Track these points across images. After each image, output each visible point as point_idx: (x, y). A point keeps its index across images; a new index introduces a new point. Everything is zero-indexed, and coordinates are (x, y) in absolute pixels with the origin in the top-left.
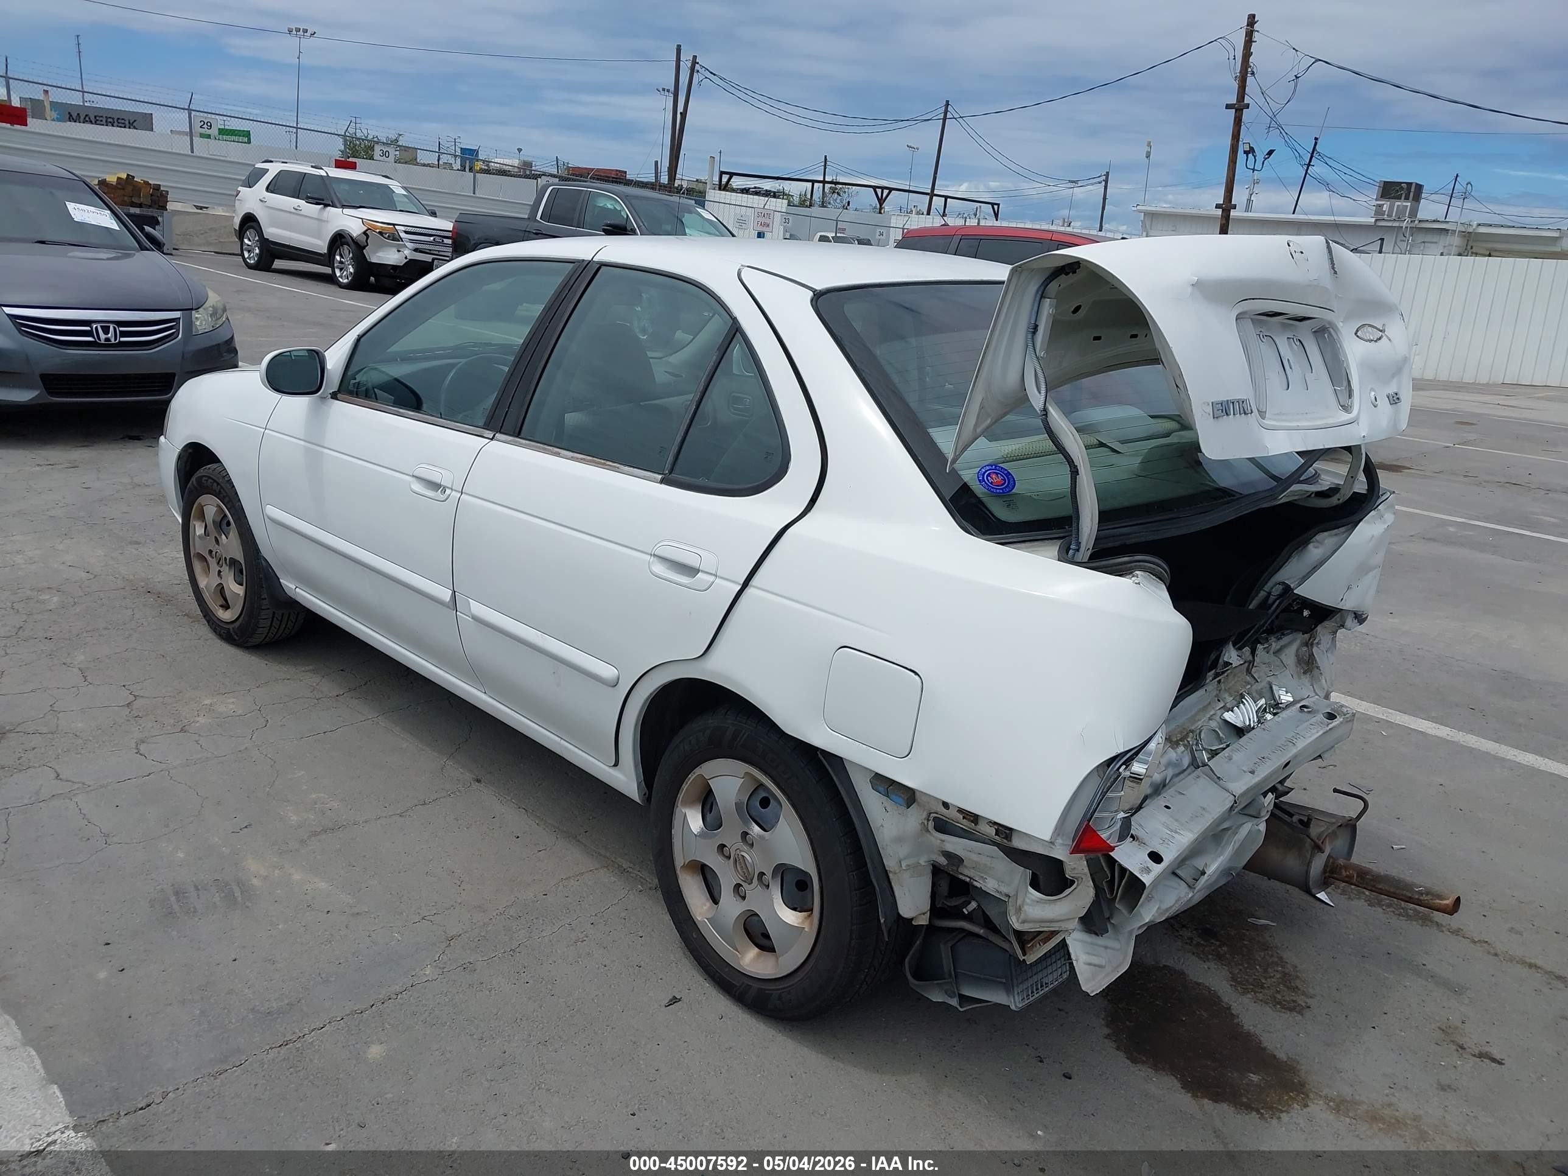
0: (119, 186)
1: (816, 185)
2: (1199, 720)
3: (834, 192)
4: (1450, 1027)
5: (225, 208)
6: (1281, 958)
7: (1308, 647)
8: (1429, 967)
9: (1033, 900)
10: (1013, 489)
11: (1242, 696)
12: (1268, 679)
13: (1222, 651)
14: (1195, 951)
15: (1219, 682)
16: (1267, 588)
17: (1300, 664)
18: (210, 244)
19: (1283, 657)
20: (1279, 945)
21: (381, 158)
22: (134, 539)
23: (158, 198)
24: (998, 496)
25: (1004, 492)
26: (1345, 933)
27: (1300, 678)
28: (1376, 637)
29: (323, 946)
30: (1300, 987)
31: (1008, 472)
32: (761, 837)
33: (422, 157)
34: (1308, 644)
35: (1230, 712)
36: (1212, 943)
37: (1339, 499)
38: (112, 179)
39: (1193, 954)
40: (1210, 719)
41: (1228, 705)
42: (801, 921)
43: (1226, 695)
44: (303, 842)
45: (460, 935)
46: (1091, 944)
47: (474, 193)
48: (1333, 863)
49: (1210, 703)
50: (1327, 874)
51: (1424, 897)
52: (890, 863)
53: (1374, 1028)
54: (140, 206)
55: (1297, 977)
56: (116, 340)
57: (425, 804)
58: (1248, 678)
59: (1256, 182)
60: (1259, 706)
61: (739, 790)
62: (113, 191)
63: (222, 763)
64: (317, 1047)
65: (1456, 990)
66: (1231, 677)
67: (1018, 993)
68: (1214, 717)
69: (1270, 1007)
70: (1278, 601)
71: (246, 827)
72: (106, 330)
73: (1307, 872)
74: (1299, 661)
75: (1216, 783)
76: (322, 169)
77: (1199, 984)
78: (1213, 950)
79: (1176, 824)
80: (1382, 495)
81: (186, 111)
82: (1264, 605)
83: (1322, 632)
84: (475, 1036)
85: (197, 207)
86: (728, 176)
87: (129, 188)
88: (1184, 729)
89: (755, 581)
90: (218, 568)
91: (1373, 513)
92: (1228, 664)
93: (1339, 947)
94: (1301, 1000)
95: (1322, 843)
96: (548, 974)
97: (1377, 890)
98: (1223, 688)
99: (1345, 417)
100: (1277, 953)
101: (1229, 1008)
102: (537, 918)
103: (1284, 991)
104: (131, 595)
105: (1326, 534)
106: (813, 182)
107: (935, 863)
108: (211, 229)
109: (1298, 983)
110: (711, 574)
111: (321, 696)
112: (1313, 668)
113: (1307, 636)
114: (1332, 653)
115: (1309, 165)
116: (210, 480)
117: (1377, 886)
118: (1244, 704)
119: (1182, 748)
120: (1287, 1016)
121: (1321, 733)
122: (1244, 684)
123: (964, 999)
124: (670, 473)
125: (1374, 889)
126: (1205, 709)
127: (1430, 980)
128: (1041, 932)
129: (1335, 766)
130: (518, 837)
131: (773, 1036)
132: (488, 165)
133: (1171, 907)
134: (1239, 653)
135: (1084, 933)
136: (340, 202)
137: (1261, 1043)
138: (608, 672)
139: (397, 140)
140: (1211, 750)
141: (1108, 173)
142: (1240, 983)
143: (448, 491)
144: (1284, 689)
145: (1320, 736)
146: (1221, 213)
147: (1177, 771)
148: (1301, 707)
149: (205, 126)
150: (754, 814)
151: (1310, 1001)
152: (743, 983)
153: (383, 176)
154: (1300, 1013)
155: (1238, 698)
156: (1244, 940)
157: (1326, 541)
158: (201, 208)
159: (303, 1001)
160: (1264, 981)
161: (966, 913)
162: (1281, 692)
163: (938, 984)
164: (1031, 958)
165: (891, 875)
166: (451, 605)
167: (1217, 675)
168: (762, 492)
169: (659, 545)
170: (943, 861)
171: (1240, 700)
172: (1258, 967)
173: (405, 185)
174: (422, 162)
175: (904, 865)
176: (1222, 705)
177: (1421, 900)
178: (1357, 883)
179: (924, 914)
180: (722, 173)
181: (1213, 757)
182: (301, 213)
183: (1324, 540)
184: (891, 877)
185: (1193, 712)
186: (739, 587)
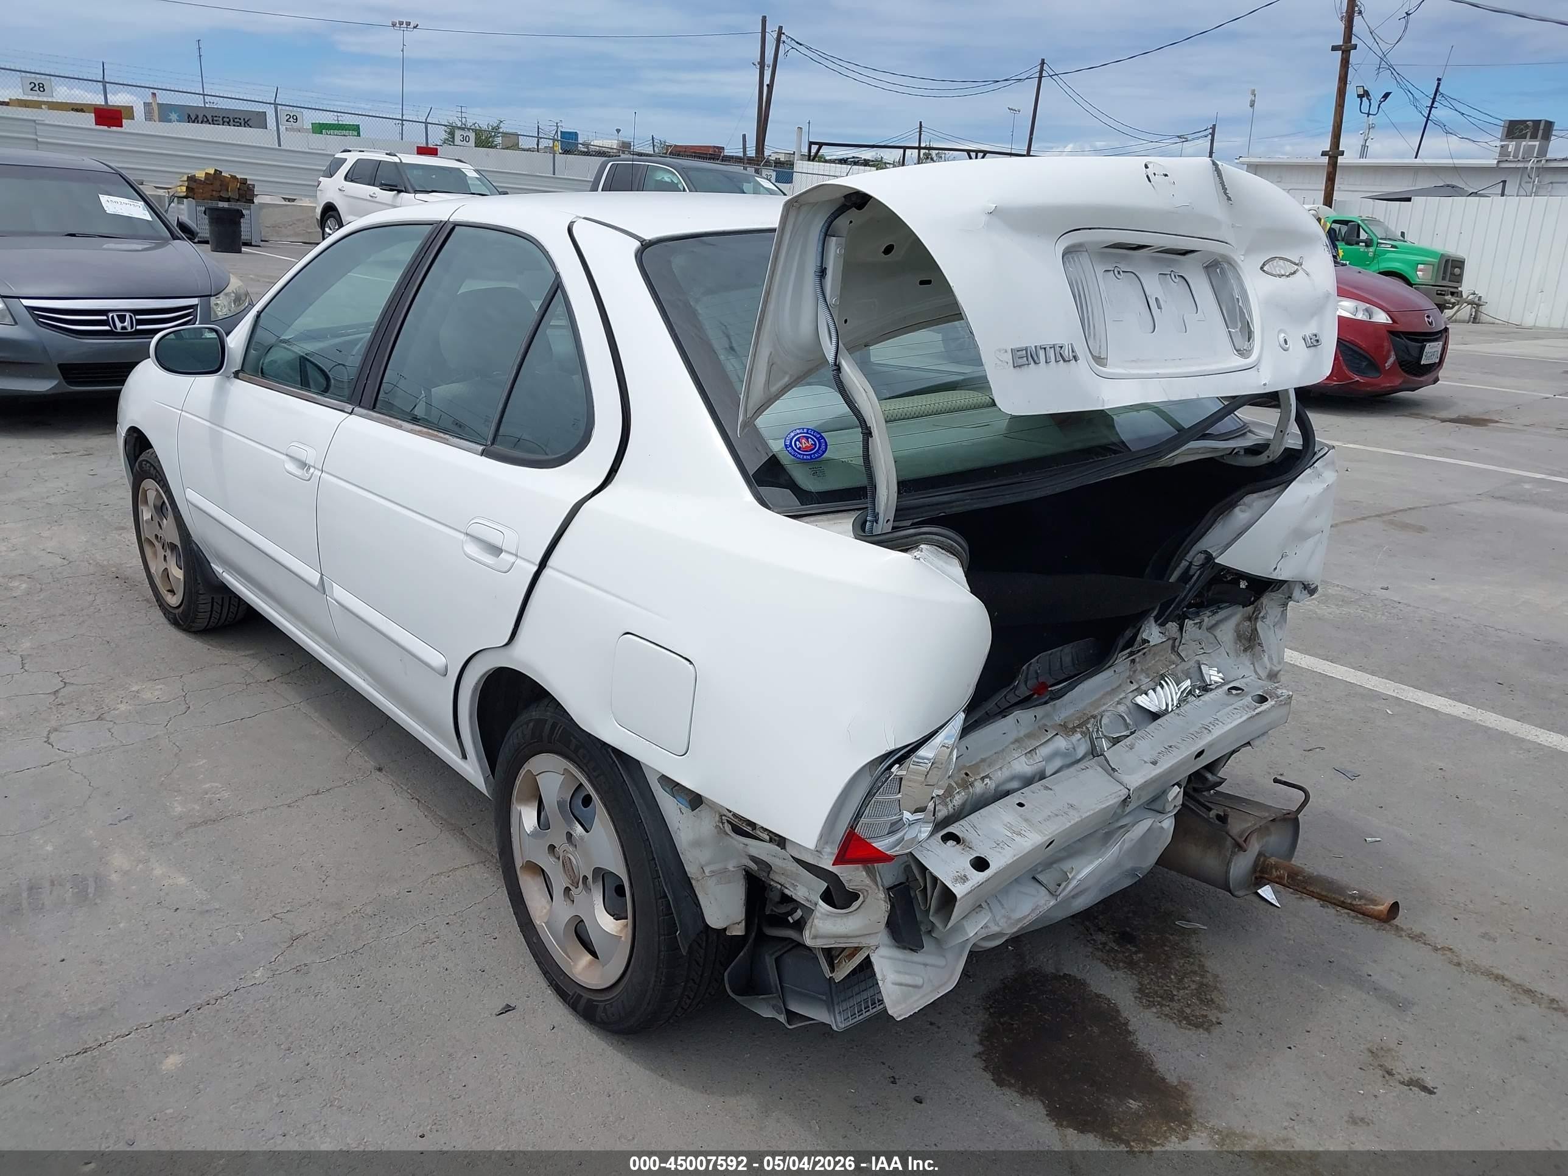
0: (208, 182)
1: (908, 152)
2: (1104, 704)
3: (928, 158)
4: (1382, 1048)
5: (311, 199)
6: (1202, 966)
7: (1251, 622)
8: (1374, 978)
9: (822, 913)
10: (824, 452)
11: (1163, 677)
12: (1197, 658)
13: (1141, 626)
14: (1105, 958)
15: (1133, 661)
16: (1188, 558)
17: (1240, 641)
18: (297, 235)
19: (1218, 633)
20: (1205, 952)
21: (462, 143)
22: (122, 525)
23: (246, 192)
24: (804, 462)
25: (811, 458)
26: (1285, 938)
27: (1238, 656)
28: (1409, 606)
29: (158, 947)
30: (1216, 1000)
31: (821, 436)
32: (582, 838)
33: (524, 143)
34: (1252, 618)
35: (1144, 695)
36: (1128, 949)
37: (1268, 457)
38: (200, 175)
39: (1102, 961)
40: (1119, 703)
41: (1143, 688)
42: (619, 929)
43: (1142, 677)
44: (179, 835)
45: (307, 934)
46: (904, 961)
47: (554, 174)
48: (1264, 861)
49: (1120, 685)
50: (1258, 874)
51: (1356, 902)
52: (691, 870)
53: (1290, 1048)
54: (228, 200)
55: (1216, 988)
56: (132, 328)
57: (318, 793)
58: (1173, 657)
59: (1371, 127)
60: (1182, 689)
61: (560, 788)
62: (202, 186)
63: (127, 752)
64: (114, 1056)
65: (1401, 1005)
66: (1149, 657)
67: (840, 1013)
68: (1124, 700)
69: (1174, 1023)
70: (1199, 572)
71: (126, 819)
72: (122, 319)
73: (1227, 872)
74: (1239, 636)
75: (1110, 775)
76: (396, 156)
77: (1098, 996)
78: (1126, 957)
79: (1024, 824)
80: (1319, 451)
81: (273, 106)
82: (1185, 577)
83: (1269, 602)
84: (282, 1046)
85: (285, 199)
86: (817, 146)
87: (218, 183)
88: (1084, 714)
89: (552, 561)
90: (164, 553)
91: (1308, 471)
92: (1146, 641)
93: (1274, 953)
94: (1213, 1015)
95: (1245, 841)
96: (383, 977)
97: (1308, 892)
98: (1139, 669)
99: (1240, 362)
100: (1200, 961)
101: (1126, 1024)
102: (391, 917)
103: (1196, 1004)
104: (99, 580)
105: (1255, 495)
106: (905, 148)
107: (747, 868)
108: (299, 220)
109: (1215, 995)
110: (512, 554)
111: (251, 681)
112: (1254, 645)
113: (1250, 609)
114: (1281, 628)
115: (1431, 107)
116: (148, 465)
117: (1308, 888)
118: (1162, 687)
119: (1079, 736)
120: (1190, 1033)
121: (1244, 718)
122: (1168, 663)
123: (792, 1016)
124: (492, 444)
125: (1305, 891)
126: (1114, 691)
127: (1371, 993)
128: (844, 949)
129: (1323, 749)
130: (401, 830)
131: (603, 1050)
132: (588, 148)
133: (1024, 918)
134: (1162, 629)
135: (895, 949)
136: (413, 188)
137: (1152, 1064)
138: (437, 660)
139: (498, 127)
140: (1113, 738)
141: (1214, 126)
142: (1147, 995)
143: (312, 470)
144: (1216, 669)
145: (1245, 721)
146: (1327, 161)
147: (1068, 761)
148: (1229, 689)
149: (291, 119)
150: (576, 813)
151: (1223, 1017)
152: (576, 992)
153: (456, 160)
154: (1207, 1030)
155: (1157, 680)
156: (1165, 946)
157: (1254, 504)
158: (289, 200)
159: (117, 1006)
160: (1175, 993)
161: (791, 921)
162: (1211, 672)
163: (763, 999)
164: (840, 975)
165: (693, 882)
166: (320, 588)
167: (1131, 654)
168: (567, 462)
169: (472, 522)
170: (753, 866)
171: (1159, 681)
172: (1172, 977)
173: (477, 168)
174: (522, 147)
175: (707, 871)
176: (1135, 688)
177: (1353, 905)
178: (1287, 884)
179: (738, 923)
180: (811, 144)
181: (1114, 745)
182: (376, 200)
183: (1253, 502)
184: (694, 885)
185: (1097, 696)
186: (535, 568)
